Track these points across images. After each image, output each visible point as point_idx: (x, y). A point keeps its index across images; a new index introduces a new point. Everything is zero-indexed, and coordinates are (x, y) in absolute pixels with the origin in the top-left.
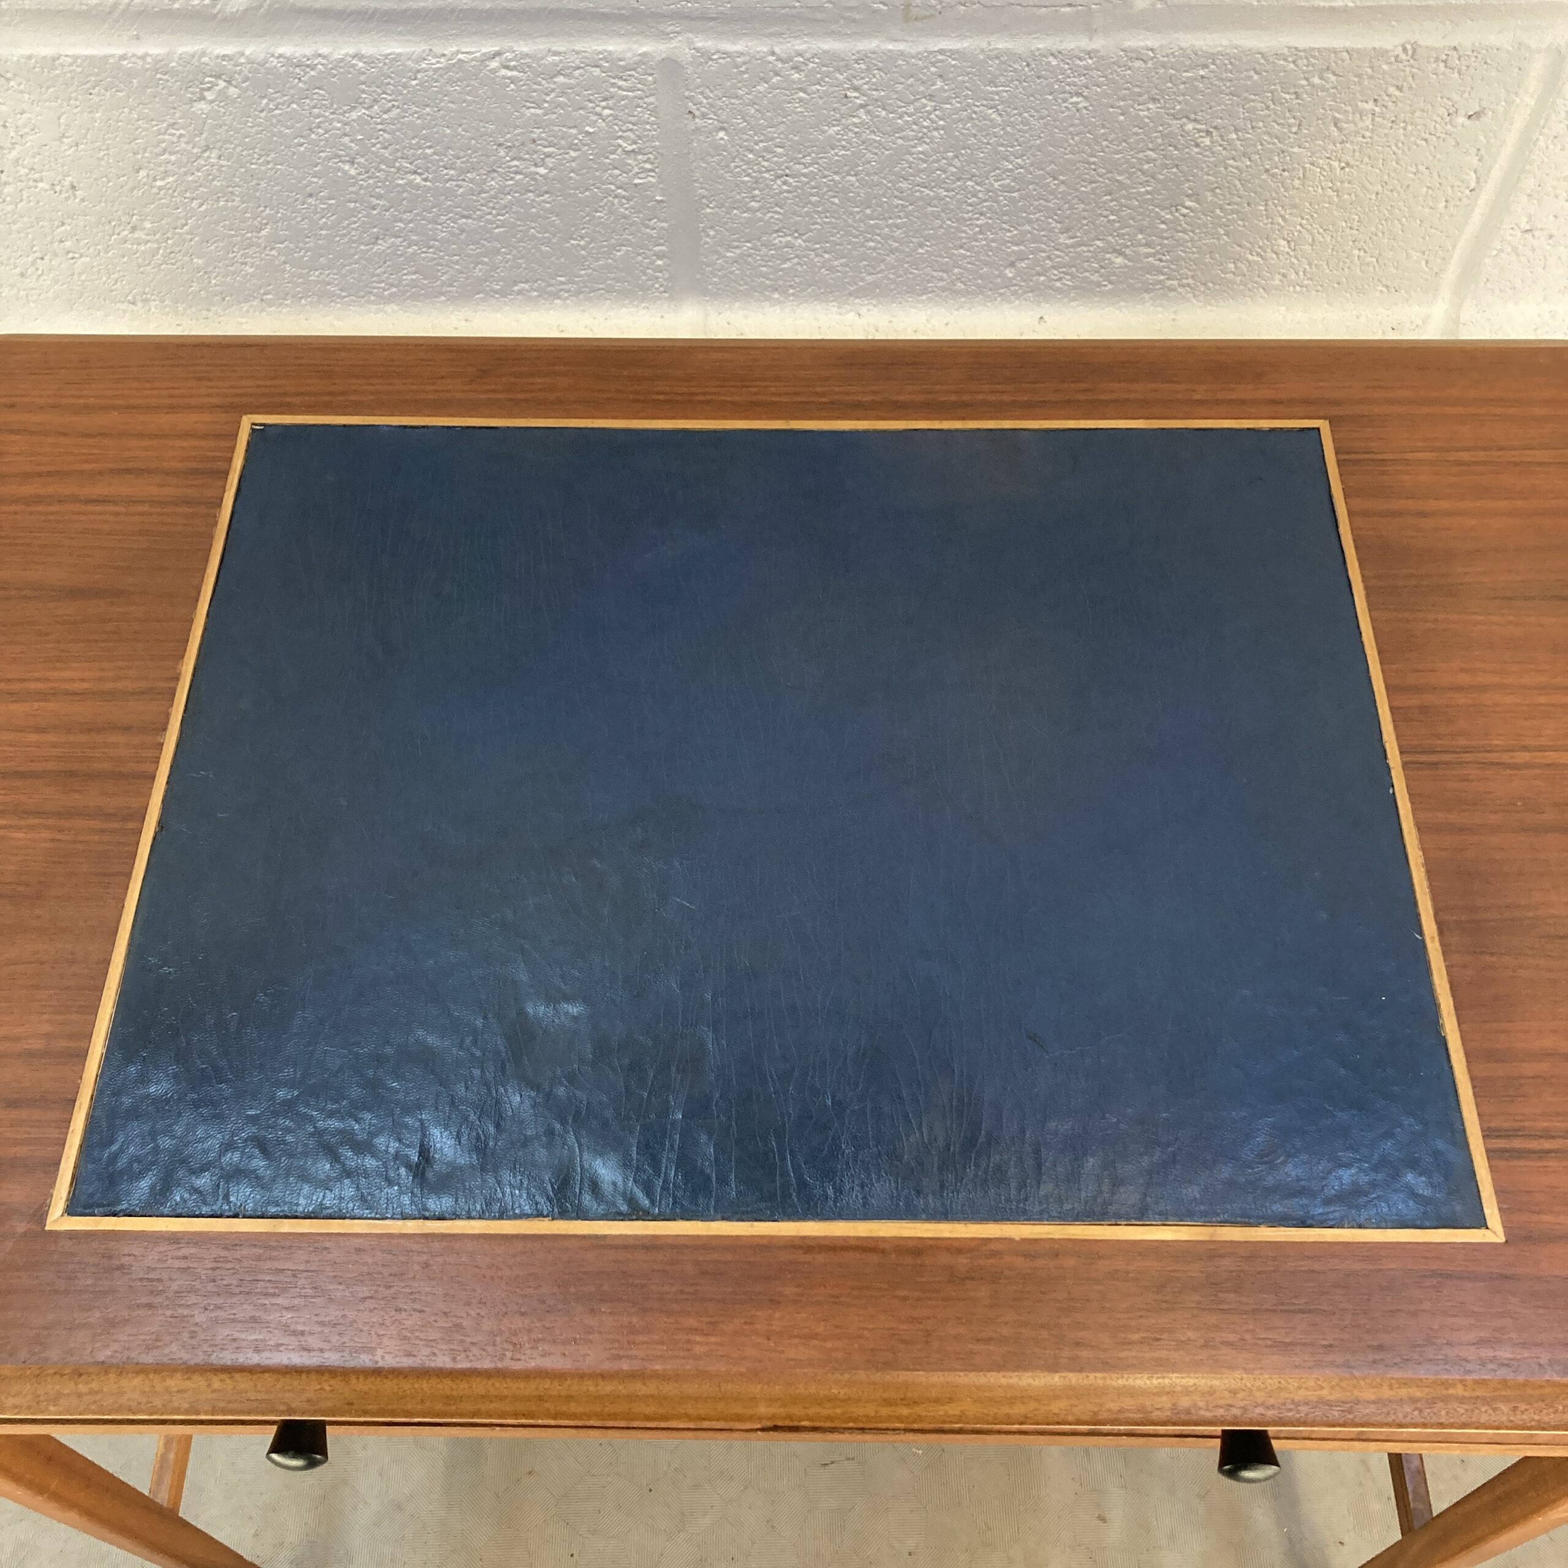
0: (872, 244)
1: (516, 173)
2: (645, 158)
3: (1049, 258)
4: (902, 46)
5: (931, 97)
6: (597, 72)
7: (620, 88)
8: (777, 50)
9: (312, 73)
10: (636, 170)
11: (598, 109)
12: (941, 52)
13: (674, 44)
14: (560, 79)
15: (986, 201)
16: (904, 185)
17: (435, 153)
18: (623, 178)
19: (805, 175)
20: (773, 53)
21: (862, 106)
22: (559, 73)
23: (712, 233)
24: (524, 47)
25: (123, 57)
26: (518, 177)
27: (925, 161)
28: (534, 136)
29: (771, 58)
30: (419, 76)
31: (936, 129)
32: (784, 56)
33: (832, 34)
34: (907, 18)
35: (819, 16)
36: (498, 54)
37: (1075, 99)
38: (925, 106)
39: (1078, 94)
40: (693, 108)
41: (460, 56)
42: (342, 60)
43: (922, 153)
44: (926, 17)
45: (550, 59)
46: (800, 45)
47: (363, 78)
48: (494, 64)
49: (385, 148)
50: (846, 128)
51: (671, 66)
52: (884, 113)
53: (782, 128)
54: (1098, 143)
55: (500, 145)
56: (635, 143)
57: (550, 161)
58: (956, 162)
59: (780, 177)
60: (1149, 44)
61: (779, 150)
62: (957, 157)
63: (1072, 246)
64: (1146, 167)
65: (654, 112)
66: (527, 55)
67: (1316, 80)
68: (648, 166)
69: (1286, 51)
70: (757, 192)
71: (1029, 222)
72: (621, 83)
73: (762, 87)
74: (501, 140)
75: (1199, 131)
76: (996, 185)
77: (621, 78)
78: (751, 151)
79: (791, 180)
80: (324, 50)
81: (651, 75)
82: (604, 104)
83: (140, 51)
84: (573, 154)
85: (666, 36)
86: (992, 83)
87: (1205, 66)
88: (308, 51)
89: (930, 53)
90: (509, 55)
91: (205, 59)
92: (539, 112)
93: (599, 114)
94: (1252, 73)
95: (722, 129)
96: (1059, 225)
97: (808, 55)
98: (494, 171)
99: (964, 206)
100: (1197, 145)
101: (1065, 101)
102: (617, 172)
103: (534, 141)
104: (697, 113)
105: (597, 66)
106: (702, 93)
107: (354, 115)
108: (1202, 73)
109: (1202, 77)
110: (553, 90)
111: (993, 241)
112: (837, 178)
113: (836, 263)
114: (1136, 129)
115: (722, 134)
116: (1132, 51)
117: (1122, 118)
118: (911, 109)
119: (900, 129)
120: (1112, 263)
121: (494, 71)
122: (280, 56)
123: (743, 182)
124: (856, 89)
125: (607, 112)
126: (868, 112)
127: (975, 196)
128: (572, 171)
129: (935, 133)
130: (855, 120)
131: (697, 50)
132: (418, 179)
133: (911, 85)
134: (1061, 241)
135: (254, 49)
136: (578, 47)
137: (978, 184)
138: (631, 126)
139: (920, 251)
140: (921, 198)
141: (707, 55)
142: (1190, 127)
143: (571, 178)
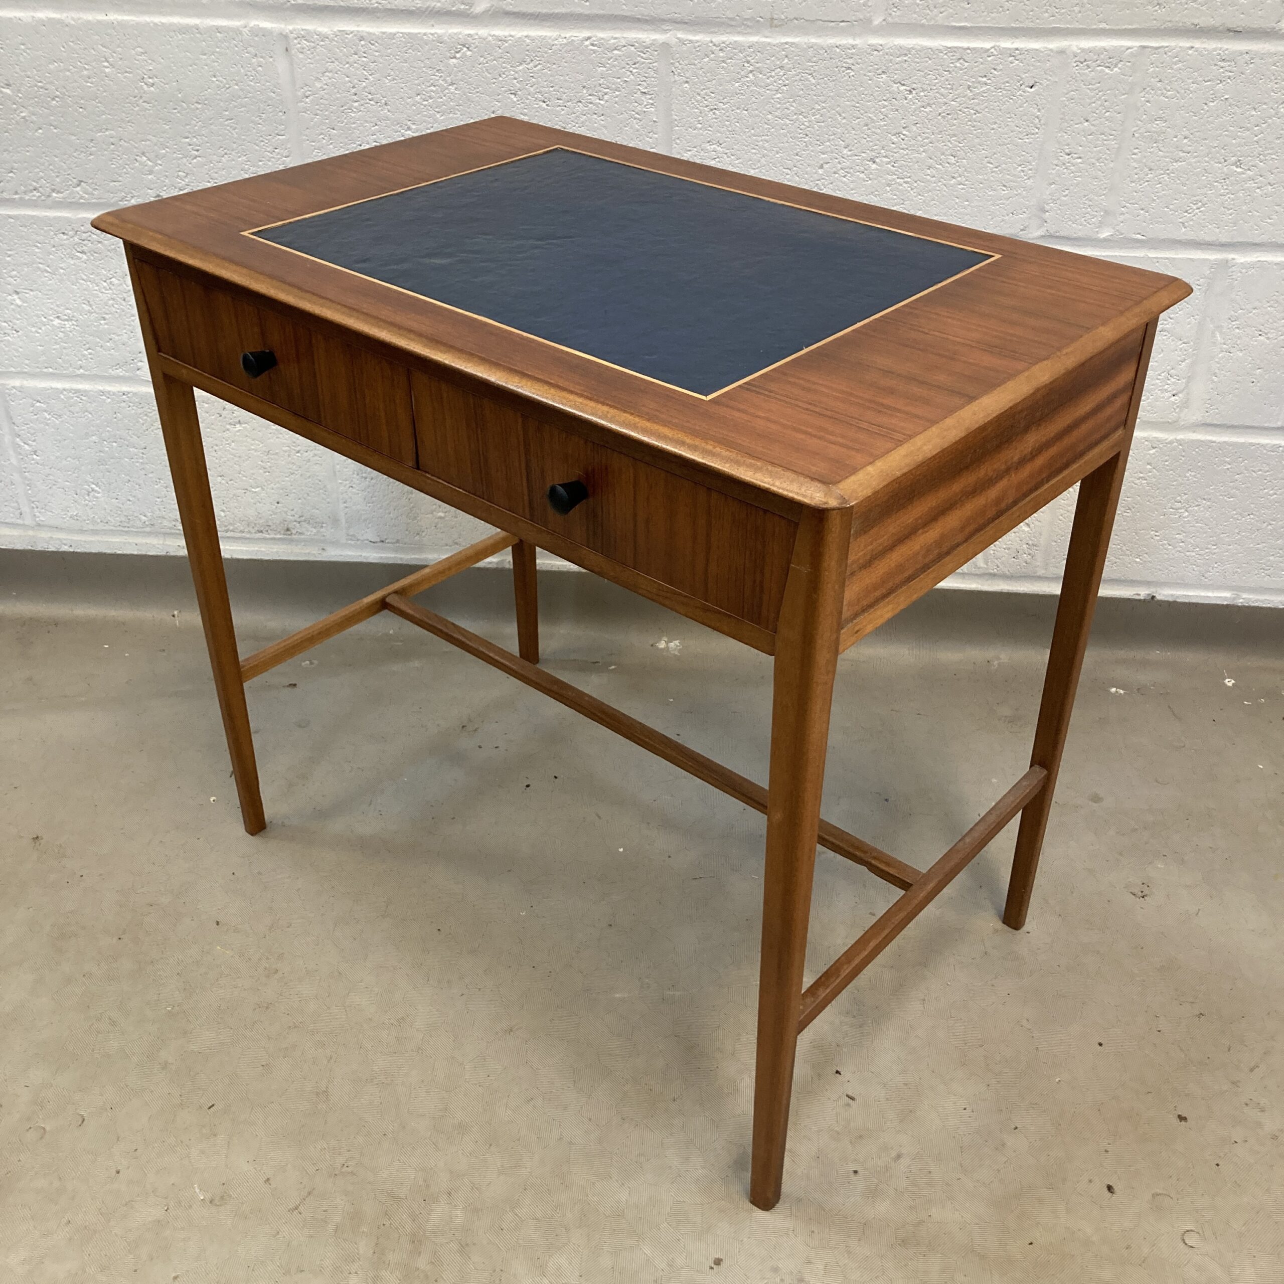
0: (754, 151)
1: (591, 103)
2: (649, 97)
3: (839, 163)
4: (768, 40)
5: (781, 67)
6: (633, 48)
7: (642, 57)
8: (714, 40)
9: (506, 45)
10: (645, 103)
11: (631, 69)
12: (786, 43)
13: (668, 35)
14: (616, 52)
15: (808, 127)
16: (770, 116)
17: (554, 90)
18: (639, 108)
19: (723, 109)
20: (712, 42)
21: (751, 71)
22: (616, 49)
23: (678, 141)
24: (601, 35)
25: (425, 34)
26: (590, 105)
27: (780, 103)
28: (601, 82)
29: (711, 44)
30: (553, 47)
31: (785, 85)
32: (717, 43)
33: (739, 33)
34: (771, 26)
35: (733, 23)
36: (589, 38)
37: (848, 71)
38: (779, 72)
39: (849, 68)
40: (674, 70)
41: (573, 38)
42: (520, 38)
43: (778, 98)
44: (780, 26)
45: (613, 41)
46: (724, 38)
47: (528, 48)
48: (587, 43)
49: (532, 86)
50: (744, 84)
51: (666, 45)
52: (761, 76)
53: (714, 82)
54: (860, 96)
55: (584, 87)
56: (646, 88)
57: (606, 97)
58: (794, 104)
59: (712, 110)
60: (881, 42)
61: (713, 95)
62: (794, 101)
63: (851, 156)
64: (883, 110)
65: (656, 71)
66: (602, 39)
67: (958, 65)
68: (651, 101)
69: (941, 48)
70: (700, 118)
71: (829, 140)
72: (642, 55)
73: (706, 60)
74: (585, 84)
75: (907, 90)
76: (813, 118)
77: (642, 52)
78: (699, 94)
79: (717, 112)
80: (513, 33)
81: (656, 51)
82: (634, 66)
83: (433, 31)
84: (617, 93)
85: (666, 31)
86: (810, 61)
87: (906, 55)
88: (506, 34)
89: (782, 44)
90: (594, 39)
91: (460, 36)
92: (604, 69)
93: (631, 72)
94: (927, 59)
95: (687, 82)
96: (843, 143)
97: (727, 43)
98: (580, 102)
99: (798, 130)
100: (906, 99)
101: (843, 72)
102: (636, 104)
103: (600, 85)
104: (676, 73)
105: (632, 46)
106: (679, 62)
107: (521, 68)
108: (905, 58)
109: (906, 61)
110: (612, 58)
111: (812, 151)
112: (738, 111)
113: (737, 162)
114: (877, 89)
115: (686, 85)
116: (873, 46)
117: (870, 82)
118: (773, 74)
119: (768, 85)
120: (870, 167)
121: (587, 46)
122: (494, 35)
123: (694, 112)
124: (748, 62)
125: (635, 71)
126: (754, 75)
127: (803, 124)
128: (616, 103)
129: (785, 88)
130: (748, 79)
131: (678, 38)
132: (544, 105)
133: (773, 61)
134: (845, 152)
135: (483, 32)
136: (625, 35)
137: (804, 117)
138: (645, 79)
139: (777, 156)
140: (777, 124)
141: (682, 42)
142: (902, 88)
143: (615, 107)
